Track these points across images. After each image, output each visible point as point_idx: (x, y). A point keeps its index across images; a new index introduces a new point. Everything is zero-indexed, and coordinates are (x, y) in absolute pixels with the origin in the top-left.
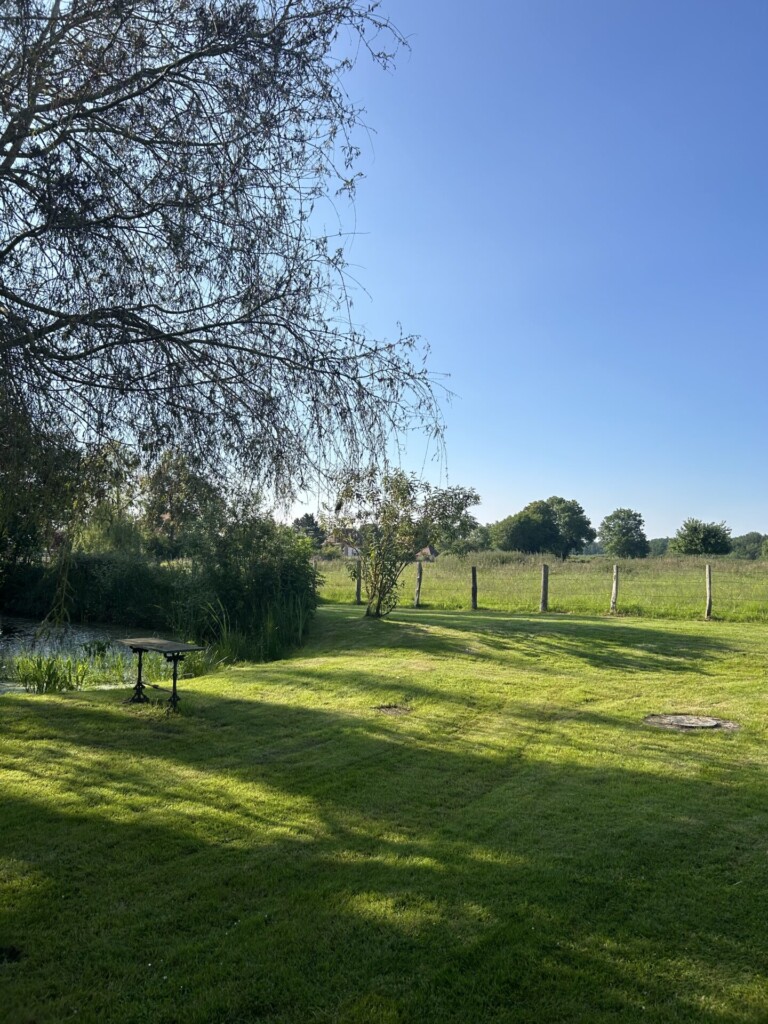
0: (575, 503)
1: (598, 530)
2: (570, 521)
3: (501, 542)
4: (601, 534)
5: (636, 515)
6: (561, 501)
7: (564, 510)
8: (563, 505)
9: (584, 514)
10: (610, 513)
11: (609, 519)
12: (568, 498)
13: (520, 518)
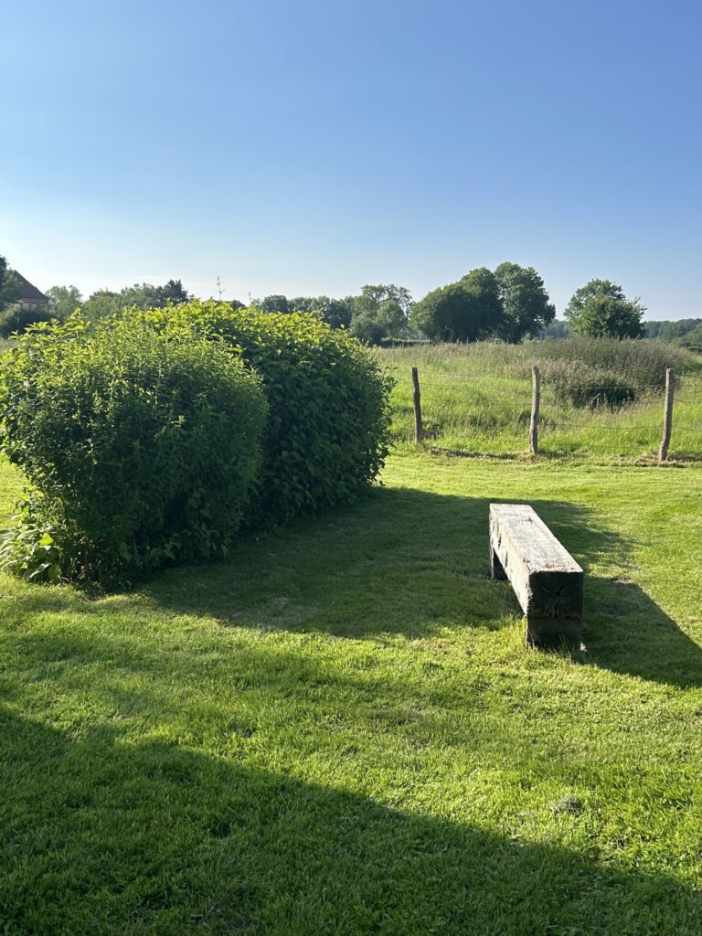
0: (531, 272)
2: (521, 295)
3: (423, 322)
5: (615, 288)
6: (516, 268)
7: (516, 281)
8: (516, 274)
9: (544, 286)
10: (583, 285)
11: (581, 292)
12: (524, 266)
13: (449, 292)
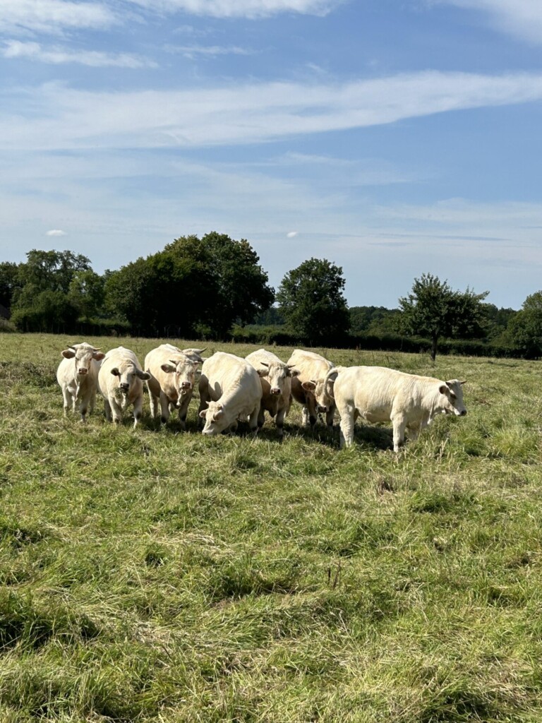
0: (245, 246)
1: (277, 291)
4: (281, 296)
5: (334, 270)
6: (224, 240)
7: (226, 256)
8: (225, 249)
9: (259, 263)
11: (294, 274)
